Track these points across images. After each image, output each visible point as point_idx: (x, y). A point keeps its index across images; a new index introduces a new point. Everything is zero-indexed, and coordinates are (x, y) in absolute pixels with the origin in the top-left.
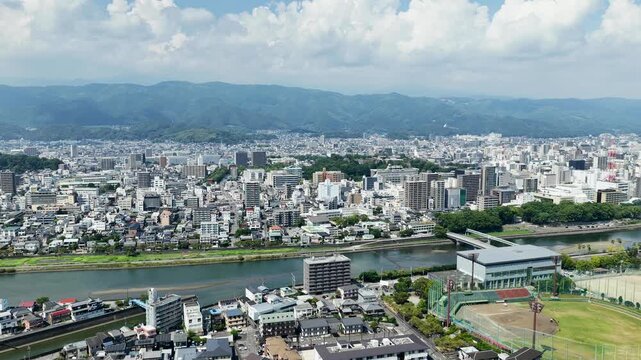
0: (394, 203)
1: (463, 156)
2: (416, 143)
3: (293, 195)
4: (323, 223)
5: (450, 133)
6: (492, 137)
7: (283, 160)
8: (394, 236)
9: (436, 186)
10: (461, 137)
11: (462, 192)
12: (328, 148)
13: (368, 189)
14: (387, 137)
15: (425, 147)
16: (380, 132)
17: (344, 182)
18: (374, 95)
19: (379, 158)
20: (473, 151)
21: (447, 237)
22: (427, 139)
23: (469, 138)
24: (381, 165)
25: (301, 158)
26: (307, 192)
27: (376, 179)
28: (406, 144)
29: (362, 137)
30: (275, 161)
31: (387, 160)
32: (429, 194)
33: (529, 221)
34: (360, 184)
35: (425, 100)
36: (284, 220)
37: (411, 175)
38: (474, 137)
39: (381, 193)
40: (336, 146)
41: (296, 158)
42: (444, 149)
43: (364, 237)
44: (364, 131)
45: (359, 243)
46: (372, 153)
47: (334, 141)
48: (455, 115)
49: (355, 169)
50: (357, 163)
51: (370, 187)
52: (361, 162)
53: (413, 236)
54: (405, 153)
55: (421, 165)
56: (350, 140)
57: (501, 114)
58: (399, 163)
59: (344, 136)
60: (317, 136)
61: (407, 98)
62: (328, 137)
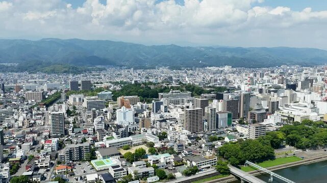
1: (216, 80)
2: (186, 72)
5: (204, 66)
6: (227, 68)
7: (103, 86)
8: (178, 175)
9: (209, 112)
10: (210, 68)
11: (229, 115)
12: (135, 76)
13: (156, 111)
14: (169, 68)
15: (191, 75)
16: (165, 66)
17: (139, 104)
18: (162, 46)
19: (164, 85)
20: (217, 77)
22: (192, 70)
23: (214, 69)
24: (165, 90)
25: (116, 83)
27: (162, 103)
28: (181, 73)
29: (155, 68)
30: (98, 86)
31: (170, 86)
34: (150, 105)
35: (189, 48)
36: (75, 155)
38: (217, 68)
40: (139, 74)
41: (112, 83)
42: (202, 76)
44: (157, 65)
46: (160, 81)
47: (139, 71)
48: (205, 56)
49: (148, 93)
50: (150, 88)
51: (158, 109)
52: (152, 87)
53: (198, 174)
54: (181, 79)
56: (148, 70)
57: (229, 55)
58: (178, 88)
59: (145, 68)
60: (130, 68)
61: (179, 47)
62: (135, 69)
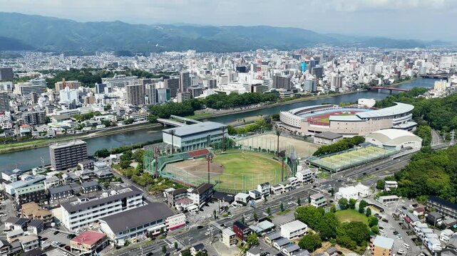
0: (120, 101)
1: (170, 66)
2: (137, 58)
3: (39, 101)
4: (66, 120)
5: (160, 51)
6: (190, 53)
7: (29, 74)
8: (120, 124)
9: (149, 88)
10: (168, 53)
11: (168, 91)
12: (67, 63)
13: (100, 92)
14: (114, 54)
15: (143, 61)
16: (109, 51)
17: (81, 89)
18: (102, 22)
19: (108, 70)
20: (176, 63)
21: (157, 122)
22: (144, 55)
23: (174, 54)
24: (109, 75)
25: (45, 72)
26: (51, 98)
27: (105, 85)
28: (129, 60)
29: (94, 54)
30: (23, 75)
31: (114, 71)
32: (145, 94)
33: (210, 107)
34: (94, 89)
35: (142, 26)
36: (33, 120)
37: (133, 81)
38: (177, 53)
39: (109, 95)
40: (74, 62)
41: (40, 72)
42: (156, 62)
43: (98, 127)
44: (96, 50)
45: (95, 132)
46: (102, 66)
47: (72, 58)
48: (164, 38)
49: (90, 79)
50: (91, 74)
51: (102, 91)
52: (94, 73)
53: (134, 123)
54: (128, 66)
55: (139, 74)
56: (85, 57)
57: (195, 36)
58: (123, 73)
59: (80, 54)
60: (58, 54)
61: (127, 24)
62: (67, 55)
